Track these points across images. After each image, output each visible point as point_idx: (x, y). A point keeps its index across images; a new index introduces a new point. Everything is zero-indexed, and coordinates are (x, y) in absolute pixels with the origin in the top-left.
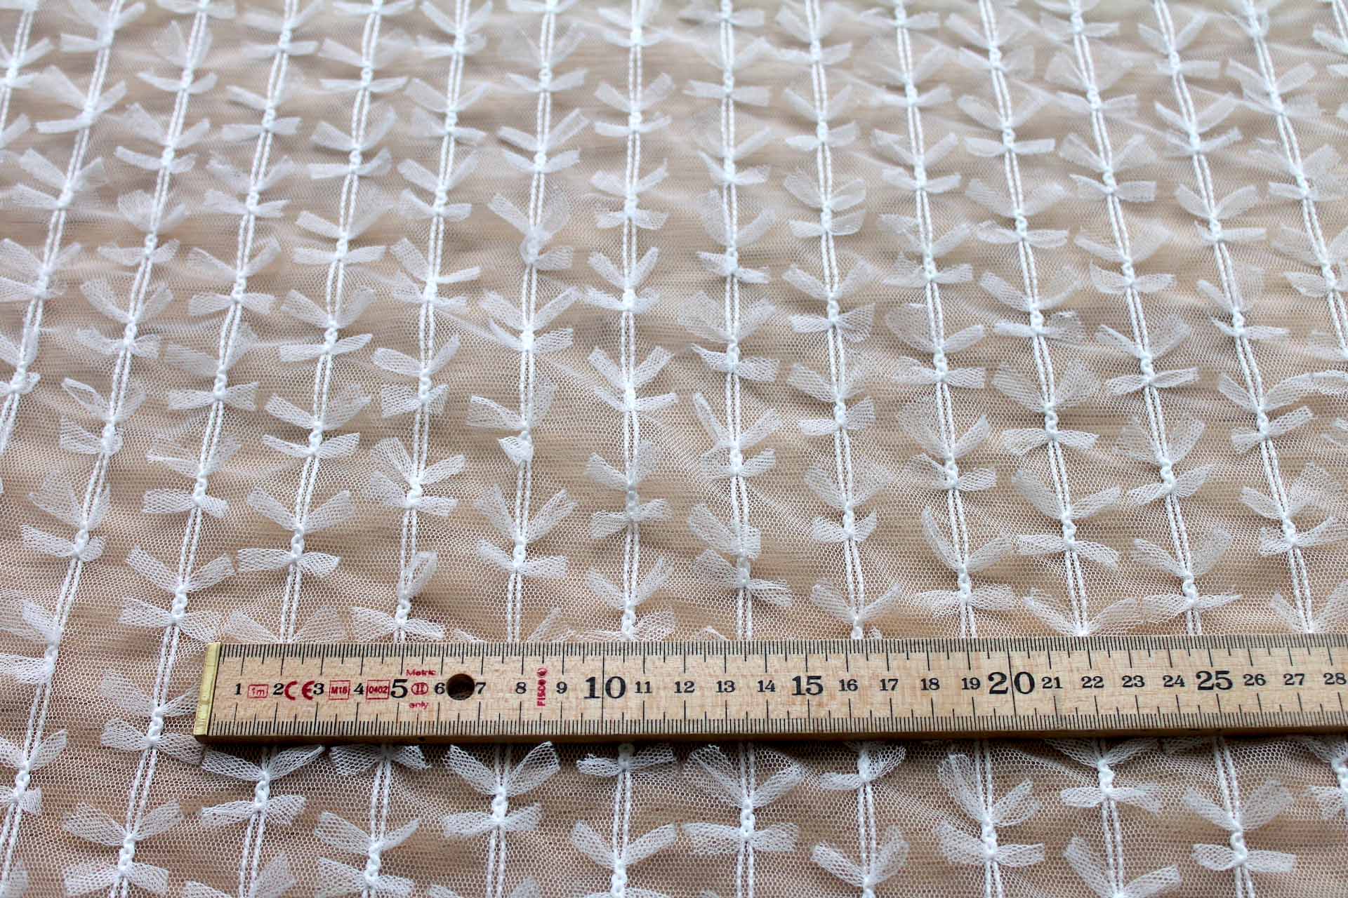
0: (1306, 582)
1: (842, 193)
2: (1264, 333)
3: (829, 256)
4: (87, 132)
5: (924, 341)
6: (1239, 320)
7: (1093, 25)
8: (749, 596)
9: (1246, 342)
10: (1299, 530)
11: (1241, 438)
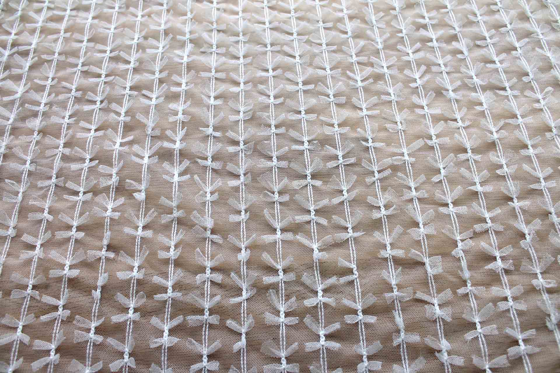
0: (387, 227)
1: (246, 106)
2: (378, 145)
3: (241, 126)
4: (19, 99)
5: (270, 153)
6: (370, 141)
7: (329, 47)
8: (210, 240)
9: (372, 148)
10: (386, 210)
11: (369, 180)
